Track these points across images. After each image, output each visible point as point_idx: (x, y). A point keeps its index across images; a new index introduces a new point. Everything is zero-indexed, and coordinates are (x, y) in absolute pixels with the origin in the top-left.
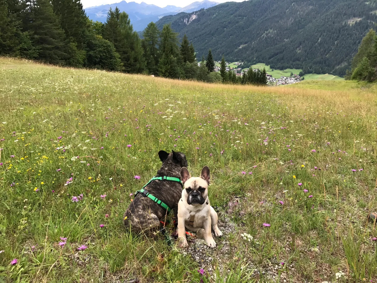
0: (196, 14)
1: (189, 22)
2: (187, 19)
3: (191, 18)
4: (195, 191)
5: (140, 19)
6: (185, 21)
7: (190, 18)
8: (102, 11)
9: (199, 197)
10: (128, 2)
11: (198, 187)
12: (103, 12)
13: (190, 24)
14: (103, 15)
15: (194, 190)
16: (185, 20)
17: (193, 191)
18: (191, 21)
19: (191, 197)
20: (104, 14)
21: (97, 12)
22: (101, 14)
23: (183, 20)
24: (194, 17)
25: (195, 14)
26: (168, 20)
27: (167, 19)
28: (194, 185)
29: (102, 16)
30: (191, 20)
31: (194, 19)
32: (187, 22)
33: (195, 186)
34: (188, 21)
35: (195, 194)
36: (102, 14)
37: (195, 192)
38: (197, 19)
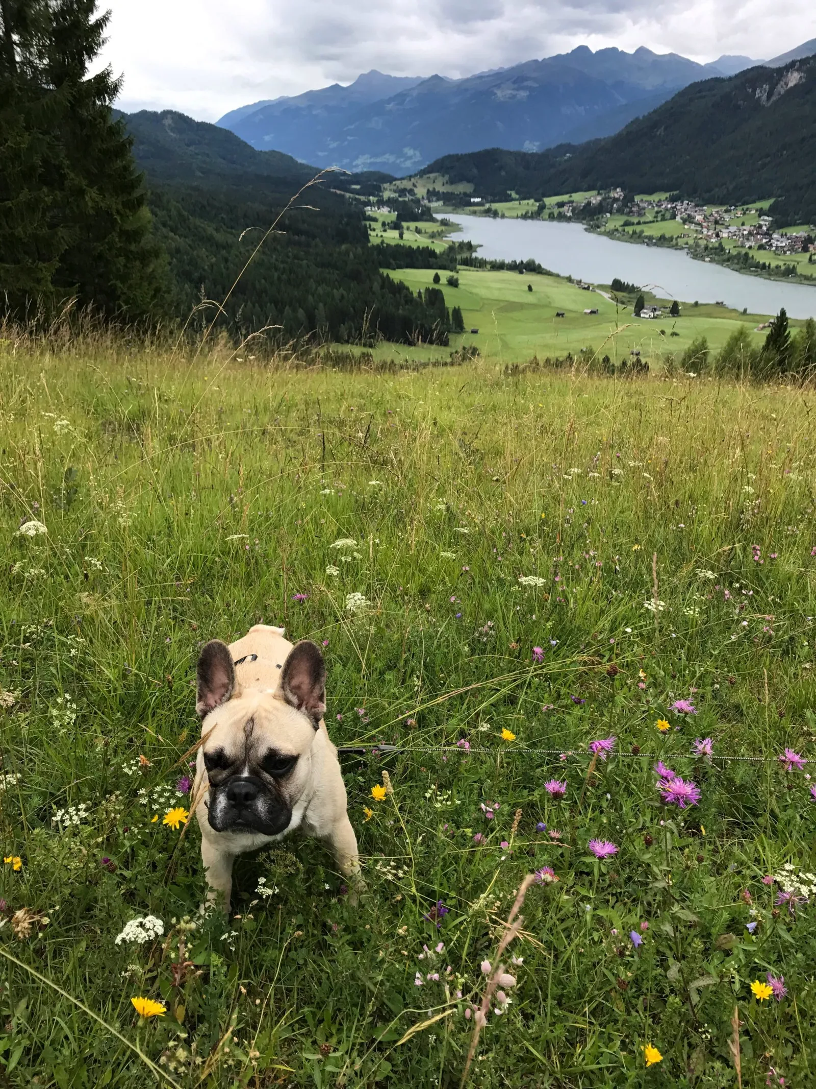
0: (804, 68)
1: (774, 98)
2: (766, 87)
3: (782, 83)
4: (246, 774)
5: (623, 101)
6: (761, 94)
7: (777, 84)
8: (514, 82)
9: (261, 805)
10: (594, 51)
11: (262, 751)
12: (516, 86)
13: (775, 103)
14: (514, 92)
15: (243, 763)
16: (758, 91)
17: (239, 771)
18: (782, 92)
19: (222, 801)
20: (517, 89)
21: (498, 86)
22: (510, 92)
23: (754, 91)
24: (794, 79)
25: (798, 70)
26: (704, 94)
27: (700, 91)
28: (241, 736)
29: (514, 96)
30: (781, 89)
31: (791, 84)
32: (764, 97)
33: (248, 747)
34: (769, 97)
35: (242, 788)
36: (514, 89)
37: (246, 779)
38: (803, 84)
